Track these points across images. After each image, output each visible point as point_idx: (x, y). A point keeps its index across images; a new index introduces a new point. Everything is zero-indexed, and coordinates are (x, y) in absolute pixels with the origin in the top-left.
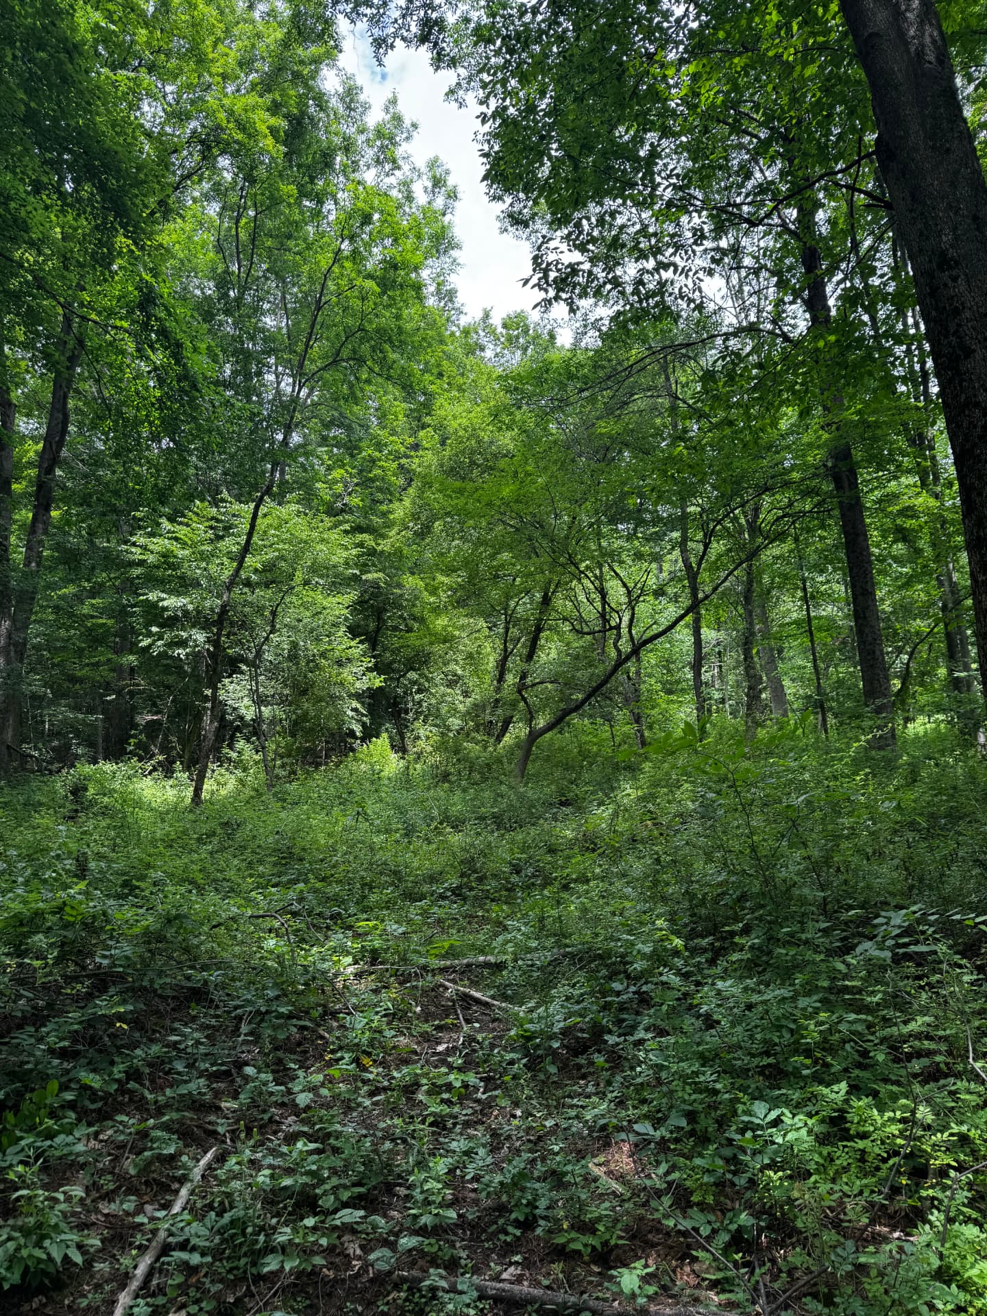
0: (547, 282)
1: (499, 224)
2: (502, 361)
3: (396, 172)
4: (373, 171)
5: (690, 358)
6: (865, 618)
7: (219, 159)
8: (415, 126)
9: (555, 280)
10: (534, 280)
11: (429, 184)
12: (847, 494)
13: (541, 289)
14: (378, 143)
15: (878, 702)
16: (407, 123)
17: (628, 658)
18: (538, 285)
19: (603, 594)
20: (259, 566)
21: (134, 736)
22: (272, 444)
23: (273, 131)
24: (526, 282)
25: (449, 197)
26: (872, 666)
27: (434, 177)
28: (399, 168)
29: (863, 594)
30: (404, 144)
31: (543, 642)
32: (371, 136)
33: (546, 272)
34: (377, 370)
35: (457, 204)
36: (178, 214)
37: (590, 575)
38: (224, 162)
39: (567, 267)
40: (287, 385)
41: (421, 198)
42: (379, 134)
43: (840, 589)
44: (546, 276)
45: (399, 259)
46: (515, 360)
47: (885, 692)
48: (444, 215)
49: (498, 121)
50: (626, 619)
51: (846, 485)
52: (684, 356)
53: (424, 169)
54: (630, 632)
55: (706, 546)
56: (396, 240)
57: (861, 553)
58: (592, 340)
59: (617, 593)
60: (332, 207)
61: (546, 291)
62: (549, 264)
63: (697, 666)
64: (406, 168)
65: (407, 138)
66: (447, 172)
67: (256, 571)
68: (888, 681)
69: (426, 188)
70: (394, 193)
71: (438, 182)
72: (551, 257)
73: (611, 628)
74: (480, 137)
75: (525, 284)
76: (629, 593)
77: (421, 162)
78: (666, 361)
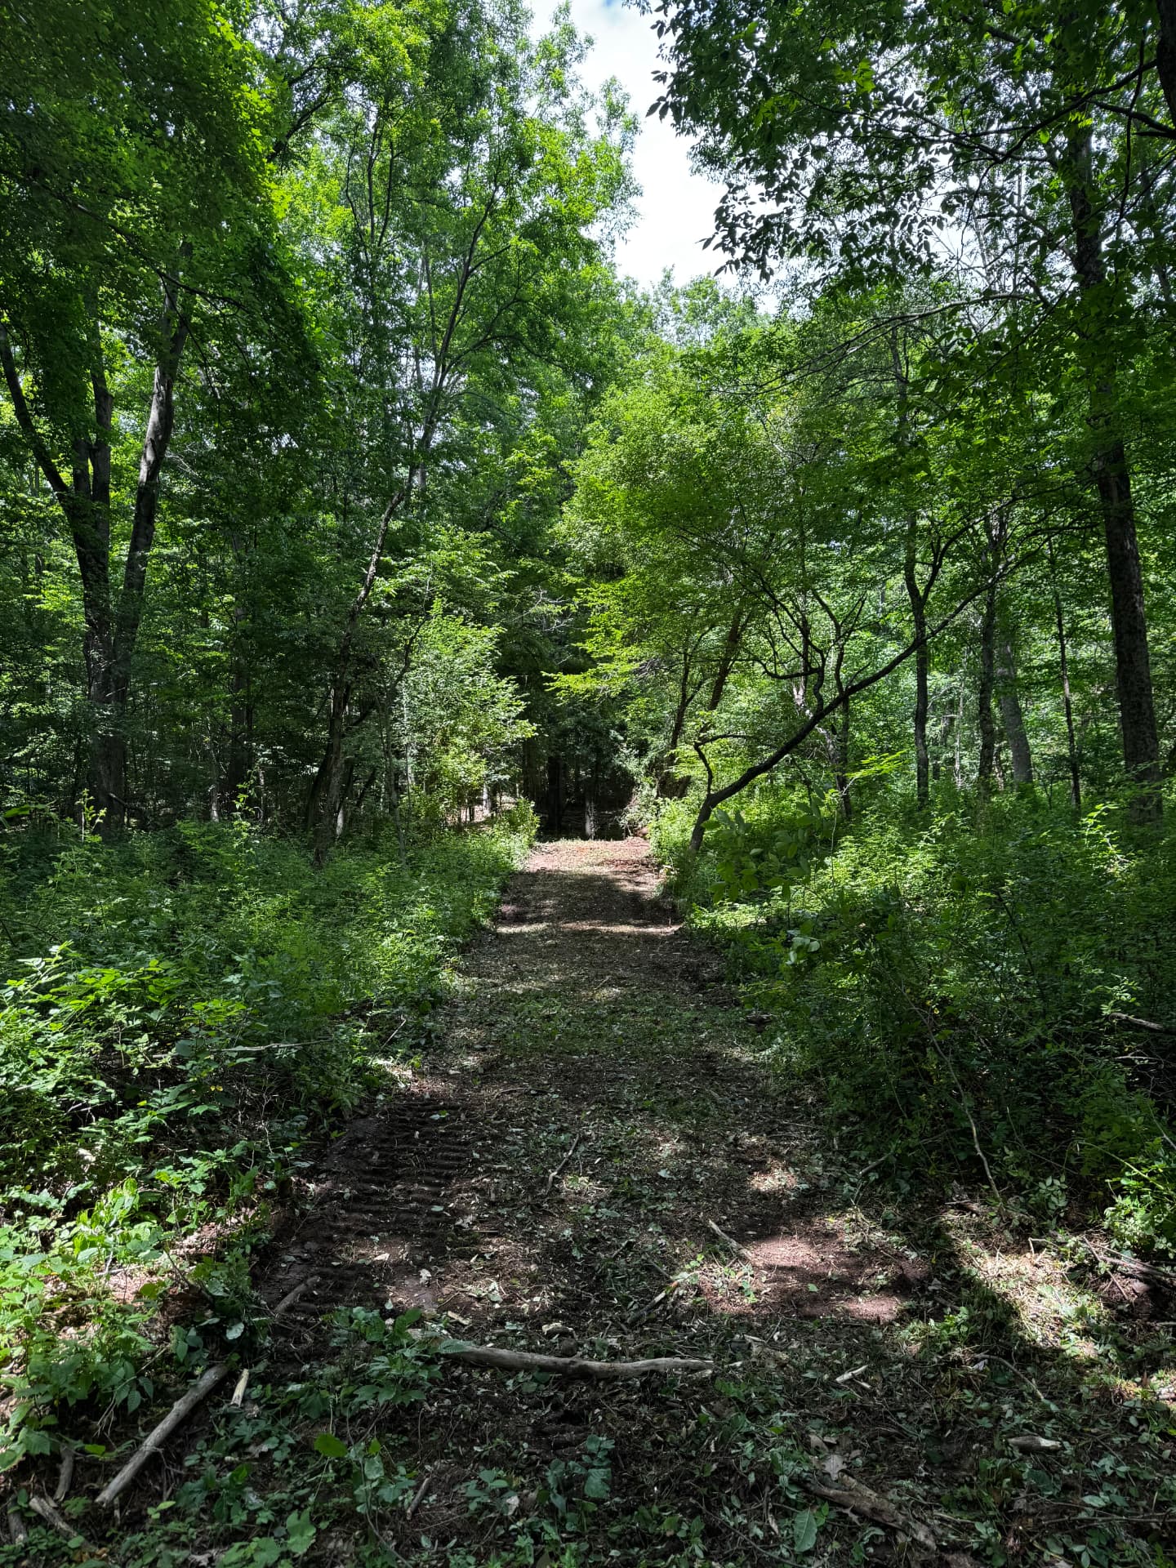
0: (733, 240)
1: (690, 163)
2: (687, 337)
3: (564, 100)
4: (536, 99)
5: (926, 332)
6: (1131, 662)
7: (349, 89)
8: (590, 41)
9: (743, 239)
10: (718, 240)
11: (604, 115)
12: (1116, 504)
13: (725, 249)
14: (544, 63)
15: (1141, 767)
16: (581, 37)
17: (831, 708)
18: (722, 245)
19: (805, 629)
20: (392, 591)
21: (244, 791)
22: (411, 442)
23: (413, 51)
24: (708, 242)
25: (627, 128)
26: (1136, 722)
27: (611, 105)
28: (566, 95)
29: (1130, 632)
30: (575, 65)
31: (730, 686)
32: (533, 53)
33: (732, 229)
34: (536, 349)
35: (637, 138)
36: (300, 158)
37: (790, 605)
38: (354, 92)
39: (758, 221)
40: (428, 369)
41: (594, 132)
42: (546, 51)
43: (1106, 624)
44: (732, 234)
45: (564, 211)
46: (704, 336)
47: (1152, 755)
48: (621, 152)
49: (680, 31)
50: (832, 658)
51: (1115, 493)
52: (917, 329)
53: (599, 95)
54: (837, 675)
55: (936, 568)
56: (560, 187)
57: (1130, 581)
58: (800, 310)
59: (823, 627)
60: (485, 146)
61: (733, 252)
62: (736, 218)
63: (920, 719)
64: (575, 94)
65: (580, 56)
66: (627, 97)
67: (388, 597)
68: (1157, 741)
69: (599, 119)
70: (560, 126)
71: (615, 111)
72: (739, 210)
73: (813, 671)
74: (666, 52)
75: (705, 246)
76: (838, 627)
77: (595, 87)
78: (894, 337)
